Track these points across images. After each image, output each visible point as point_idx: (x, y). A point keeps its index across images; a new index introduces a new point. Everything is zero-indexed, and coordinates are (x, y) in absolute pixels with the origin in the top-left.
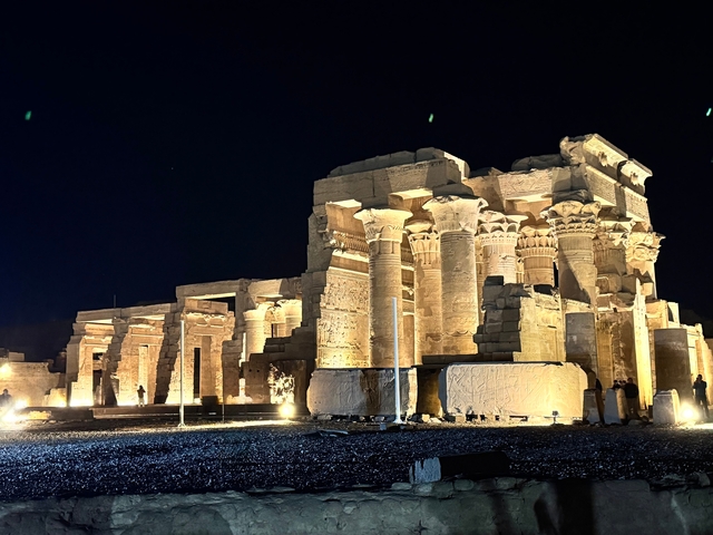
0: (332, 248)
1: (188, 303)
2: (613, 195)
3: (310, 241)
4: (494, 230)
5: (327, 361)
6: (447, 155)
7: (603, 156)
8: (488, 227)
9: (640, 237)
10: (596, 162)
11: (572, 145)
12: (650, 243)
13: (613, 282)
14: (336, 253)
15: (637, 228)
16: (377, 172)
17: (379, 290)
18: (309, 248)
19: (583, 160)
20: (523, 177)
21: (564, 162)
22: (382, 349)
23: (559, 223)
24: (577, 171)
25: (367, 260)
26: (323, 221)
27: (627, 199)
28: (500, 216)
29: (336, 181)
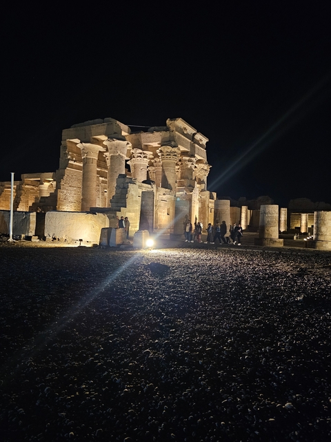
0: (69, 160)
1: (26, 182)
2: (189, 146)
3: (61, 156)
4: (138, 157)
5: (64, 207)
6: (118, 122)
7: (185, 129)
8: (136, 155)
9: (202, 166)
10: (182, 131)
11: (171, 122)
12: (206, 168)
13: (186, 182)
14: (70, 162)
15: (199, 161)
16: (87, 127)
17: (85, 179)
18: (60, 159)
19: (174, 129)
20: (151, 135)
21: (168, 129)
22: (85, 204)
23: (162, 155)
24: (172, 133)
25: (82, 165)
26: (65, 147)
27: (196, 149)
28: (141, 151)
29: (71, 130)
